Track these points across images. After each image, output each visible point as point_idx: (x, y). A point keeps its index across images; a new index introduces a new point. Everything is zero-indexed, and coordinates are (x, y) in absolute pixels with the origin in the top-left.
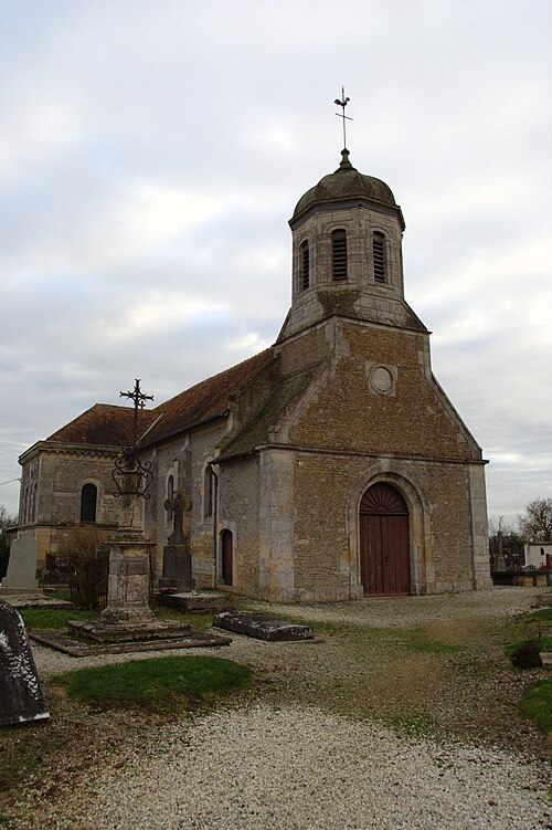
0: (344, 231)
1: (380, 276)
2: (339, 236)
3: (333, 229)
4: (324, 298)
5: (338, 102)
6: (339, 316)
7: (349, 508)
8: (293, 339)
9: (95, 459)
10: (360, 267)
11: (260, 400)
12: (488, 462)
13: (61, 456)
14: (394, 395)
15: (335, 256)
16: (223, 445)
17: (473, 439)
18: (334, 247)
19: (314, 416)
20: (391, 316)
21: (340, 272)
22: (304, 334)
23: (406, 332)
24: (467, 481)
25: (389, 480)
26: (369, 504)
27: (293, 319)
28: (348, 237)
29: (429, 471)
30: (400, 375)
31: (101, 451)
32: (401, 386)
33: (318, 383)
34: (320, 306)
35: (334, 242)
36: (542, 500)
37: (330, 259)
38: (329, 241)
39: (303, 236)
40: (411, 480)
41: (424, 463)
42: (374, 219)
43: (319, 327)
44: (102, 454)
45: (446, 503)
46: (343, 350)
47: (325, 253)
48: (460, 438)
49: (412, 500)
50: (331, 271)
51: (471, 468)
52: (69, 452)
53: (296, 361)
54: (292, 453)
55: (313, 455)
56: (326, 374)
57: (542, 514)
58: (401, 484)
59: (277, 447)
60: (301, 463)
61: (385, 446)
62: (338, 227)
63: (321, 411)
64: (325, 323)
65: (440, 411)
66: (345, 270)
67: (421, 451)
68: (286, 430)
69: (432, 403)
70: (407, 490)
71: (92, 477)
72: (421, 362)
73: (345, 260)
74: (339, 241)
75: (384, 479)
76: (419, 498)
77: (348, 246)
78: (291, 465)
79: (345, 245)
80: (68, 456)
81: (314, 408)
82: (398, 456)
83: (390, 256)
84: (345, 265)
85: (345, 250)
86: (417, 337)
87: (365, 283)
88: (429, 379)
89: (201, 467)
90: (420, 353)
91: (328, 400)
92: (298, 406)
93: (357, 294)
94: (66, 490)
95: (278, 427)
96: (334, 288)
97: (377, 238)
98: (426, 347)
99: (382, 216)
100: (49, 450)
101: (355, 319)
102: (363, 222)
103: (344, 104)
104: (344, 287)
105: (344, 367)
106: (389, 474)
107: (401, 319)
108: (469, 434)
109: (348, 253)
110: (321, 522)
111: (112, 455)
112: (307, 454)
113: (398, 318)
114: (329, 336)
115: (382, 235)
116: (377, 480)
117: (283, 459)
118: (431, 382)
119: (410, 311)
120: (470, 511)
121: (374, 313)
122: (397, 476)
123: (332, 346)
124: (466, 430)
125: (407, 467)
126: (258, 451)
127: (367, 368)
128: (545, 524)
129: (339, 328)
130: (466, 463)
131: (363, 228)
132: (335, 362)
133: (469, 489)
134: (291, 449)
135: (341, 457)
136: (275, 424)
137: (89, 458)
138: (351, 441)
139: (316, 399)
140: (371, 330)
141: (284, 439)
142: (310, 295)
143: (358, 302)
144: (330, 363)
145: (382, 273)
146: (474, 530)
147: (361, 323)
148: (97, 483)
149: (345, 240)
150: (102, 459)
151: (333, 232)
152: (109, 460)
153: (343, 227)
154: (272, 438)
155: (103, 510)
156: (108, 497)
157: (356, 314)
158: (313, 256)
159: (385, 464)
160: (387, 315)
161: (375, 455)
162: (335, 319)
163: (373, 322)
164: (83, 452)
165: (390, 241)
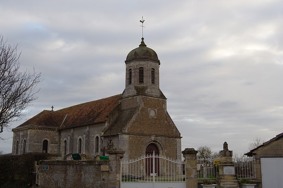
0: (143, 68)
1: (153, 82)
2: (141, 69)
3: (140, 67)
4: (136, 88)
5: (141, 21)
6: (141, 95)
7: (143, 151)
8: (126, 99)
9: (48, 131)
10: (147, 80)
11: (115, 117)
12: (182, 137)
13: (36, 130)
14: (156, 118)
15: (140, 75)
16: (105, 131)
17: (178, 130)
18: (140, 72)
19: (134, 124)
20: (156, 94)
21: (141, 81)
22: (130, 98)
23: (160, 99)
24: (176, 143)
25: (154, 143)
26: (148, 150)
27: (126, 92)
28: (144, 70)
29: (165, 140)
30: (158, 112)
31: (50, 128)
32: (158, 115)
33: (135, 115)
34: (135, 91)
35: (140, 71)
36: (203, 147)
37: (138, 76)
38: (138, 71)
39: (130, 67)
40: (160, 143)
41: (164, 138)
42: (152, 64)
43: (135, 97)
44: (50, 129)
45: (170, 149)
46: (142, 105)
47: (137, 74)
48: (174, 130)
49: (160, 148)
50: (139, 80)
51: (177, 139)
52: (39, 129)
53: (127, 106)
54: (129, 135)
55: (134, 136)
56: (138, 112)
57: (202, 152)
58: (157, 144)
59: (125, 134)
60: (130, 138)
61: (153, 133)
62: (141, 67)
63: (136, 123)
64: (137, 96)
65: (169, 122)
66: (143, 80)
67: (163, 134)
68: (127, 129)
69: (167, 120)
70: (159, 145)
71: (47, 138)
72: (164, 108)
73: (143, 77)
74: (141, 71)
75: (152, 142)
76: (162, 148)
77: (144, 73)
78: (128, 139)
79: (143, 72)
80: (38, 130)
81: (134, 122)
82: (157, 136)
83: (156, 76)
84: (143, 78)
85: (143, 74)
86: (163, 100)
87: (149, 84)
88: (166, 113)
89: (94, 137)
90: (164, 105)
91: (138, 120)
92: (130, 122)
93: (146, 88)
94: (38, 142)
95: (125, 128)
96: (139, 85)
97: (152, 70)
98: (165, 103)
99: (154, 63)
100: (33, 128)
101: (146, 96)
102: (149, 66)
103: (143, 22)
104: (143, 85)
105: (143, 110)
106: (154, 141)
107: (159, 95)
108: (177, 129)
109: (144, 75)
110: (136, 155)
111: (54, 130)
112: (132, 136)
113: (158, 95)
114: (138, 101)
115: (154, 69)
116: (150, 143)
117: (126, 137)
118: (166, 114)
119: (161, 92)
120: (177, 152)
121: (151, 93)
122: (156, 142)
123: (139, 104)
124: (176, 128)
125: (159, 139)
126: (119, 134)
127: (149, 110)
128: (204, 156)
129: (141, 99)
130: (176, 138)
131: (149, 67)
132: (140, 109)
133: (176, 145)
134: (128, 134)
135: (141, 136)
136: (124, 127)
137: (45, 131)
138: (144, 132)
139: (135, 120)
140: (150, 99)
141: (126, 131)
142: (132, 86)
143: (146, 91)
144: (139, 109)
145: (153, 81)
146: (177, 157)
147: (147, 97)
148: (48, 140)
149: (143, 71)
150: (50, 131)
151: (139, 68)
152: (52, 131)
153: (143, 67)
154: (123, 131)
155: (50, 149)
156: (52, 145)
157: (146, 94)
158: (133, 74)
159: (153, 138)
160: (154, 94)
161: (150, 136)
162: (140, 96)
163: (151, 97)
164: (44, 129)
165: (156, 71)
